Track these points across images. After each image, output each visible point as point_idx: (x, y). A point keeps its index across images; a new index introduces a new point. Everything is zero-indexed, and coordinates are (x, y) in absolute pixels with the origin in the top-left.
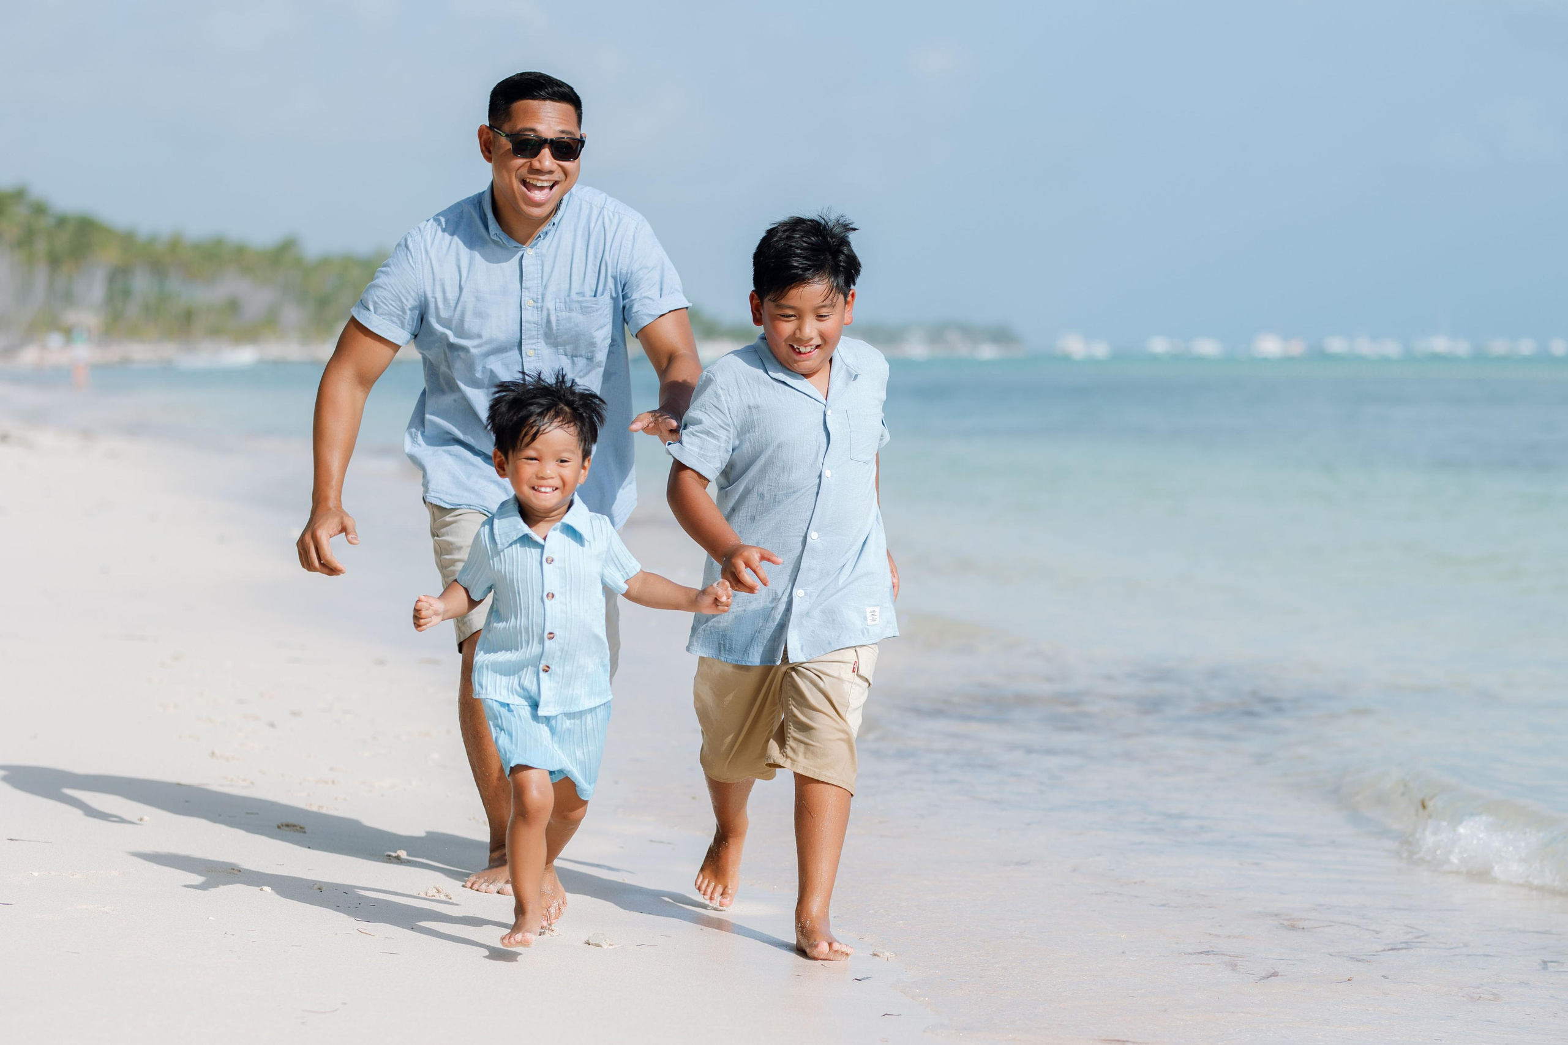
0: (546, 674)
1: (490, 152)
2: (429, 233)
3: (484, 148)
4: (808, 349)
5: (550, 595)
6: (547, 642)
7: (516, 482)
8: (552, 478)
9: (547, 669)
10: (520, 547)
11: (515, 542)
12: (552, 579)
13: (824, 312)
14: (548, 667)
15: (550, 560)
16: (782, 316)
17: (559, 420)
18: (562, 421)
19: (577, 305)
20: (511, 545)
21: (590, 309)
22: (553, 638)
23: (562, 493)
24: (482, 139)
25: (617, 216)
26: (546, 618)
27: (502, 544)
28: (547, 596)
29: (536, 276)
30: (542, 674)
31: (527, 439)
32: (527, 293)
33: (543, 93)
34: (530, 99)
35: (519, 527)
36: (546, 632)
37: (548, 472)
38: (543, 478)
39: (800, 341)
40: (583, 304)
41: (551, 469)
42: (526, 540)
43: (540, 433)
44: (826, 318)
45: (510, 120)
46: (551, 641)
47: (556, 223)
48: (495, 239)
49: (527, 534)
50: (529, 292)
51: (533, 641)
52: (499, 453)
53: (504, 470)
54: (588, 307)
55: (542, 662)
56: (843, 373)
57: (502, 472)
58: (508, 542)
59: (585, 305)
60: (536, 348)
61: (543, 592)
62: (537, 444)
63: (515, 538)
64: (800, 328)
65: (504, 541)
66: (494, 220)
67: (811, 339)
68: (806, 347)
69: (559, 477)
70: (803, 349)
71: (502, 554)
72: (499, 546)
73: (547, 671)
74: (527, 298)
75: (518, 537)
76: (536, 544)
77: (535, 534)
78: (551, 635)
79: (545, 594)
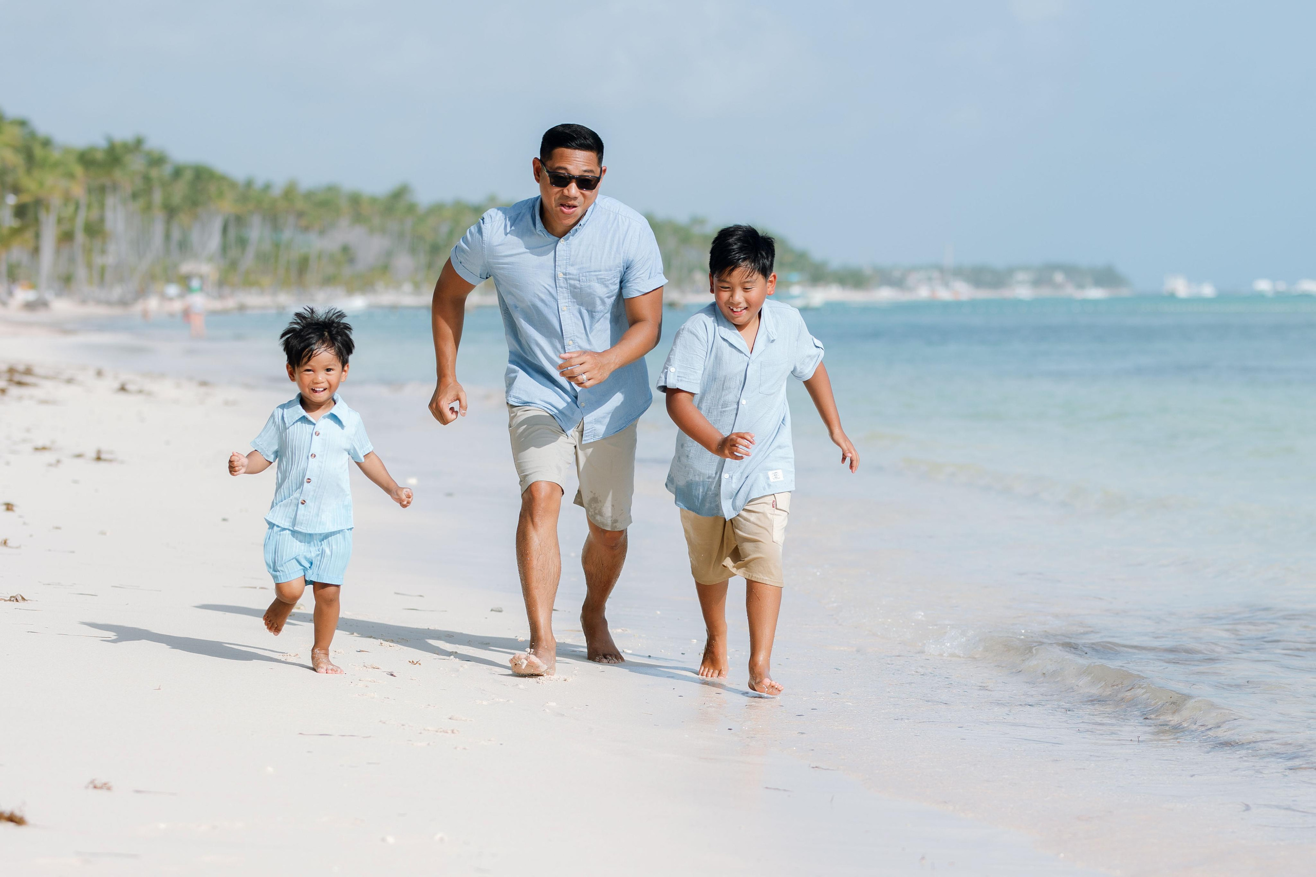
0: (303, 505)
1: (539, 176)
2: (497, 224)
3: (535, 172)
4: (739, 310)
5: (313, 455)
6: (305, 485)
7: (301, 385)
8: (323, 383)
9: (304, 502)
10: (300, 425)
11: (297, 421)
12: (317, 446)
13: (748, 285)
14: (304, 501)
15: (317, 433)
16: (722, 287)
17: (325, 346)
18: (327, 346)
19: (595, 278)
20: (293, 423)
21: (603, 280)
22: (309, 482)
23: (330, 391)
24: (535, 167)
25: (628, 220)
26: (308, 469)
27: (289, 424)
28: (312, 455)
29: (566, 258)
30: (300, 505)
31: (305, 360)
32: (559, 269)
33: (573, 144)
34: (564, 148)
35: (300, 412)
36: (306, 478)
37: (320, 379)
38: (317, 383)
39: (732, 304)
40: (599, 277)
41: (322, 376)
42: (304, 419)
43: (313, 356)
44: (749, 290)
45: (551, 159)
46: (308, 484)
47: (582, 225)
48: (540, 233)
49: (304, 416)
50: (561, 268)
52: (290, 366)
53: (294, 376)
54: (602, 279)
55: (301, 497)
56: (765, 337)
57: (292, 378)
59: (600, 277)
60: (568, 305)
61: (309, 452)
62: (312, 363)
63: (297, 419)
64: (732, 296)
65: (290, 421)
66: (540, 220)
67: (740, 303)
68: (737, 308)
69: (327, 382)
70: (735, 310)
71: (287, 430)
72: (287, 424)
73: (303, 504)
74: (559, 273)
75: (299, 417)
76: (310, 422)
77: (309, 416)
78: (309, 481)
79: (310, 454)
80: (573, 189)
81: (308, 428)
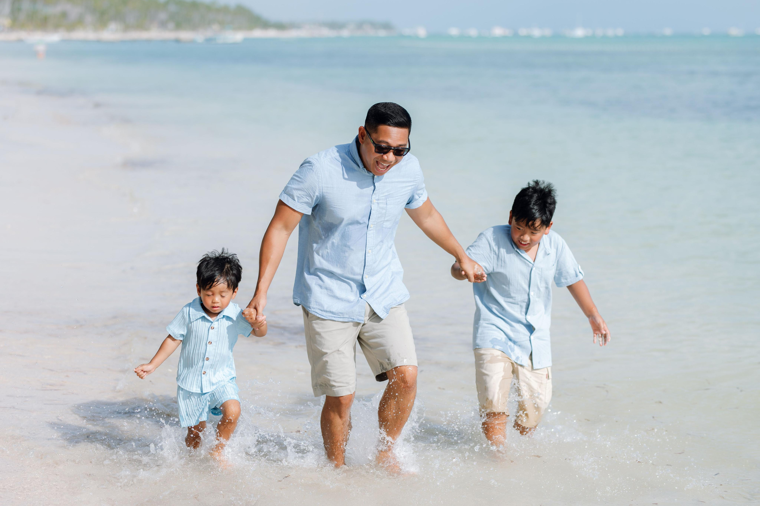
0: (204, 375)
4: (525, 243)
5: (210, 343)
6: (206, 362)
8: (218, 303)
10: (202, 321)
11: (199, 319)
12: (212, 336)
14: (205, 372)
15: (212, 328)
20: (197, 320)
26: (206, 352)
27: (193, 319)
28: (209, 342)
30: (203, 375)
34: (386, 125)
35: (201, 313)
36: (206, 357)
37: (217, 300)
38: (215, 303)
39: (522, 240)
41: (218, 298)
42: (205, 319)
45: (376, 133)
46: (207, 361)
49: (205, 317)
51: (200, 360)
55: (203, 370)
58: (196, 318)
61: (208, 340)
63: (199, 317)
65: (194, 318)
70: (523, 243)
75: (200, 317)
76: (208, 321)
77: (208, 316)
78: (208, 359)
79: (208, 342)
80: (391, 156)
81: (208, 324)
